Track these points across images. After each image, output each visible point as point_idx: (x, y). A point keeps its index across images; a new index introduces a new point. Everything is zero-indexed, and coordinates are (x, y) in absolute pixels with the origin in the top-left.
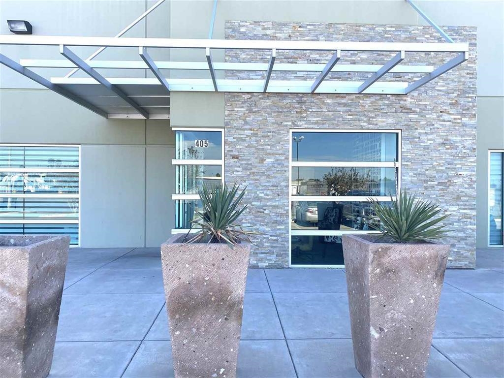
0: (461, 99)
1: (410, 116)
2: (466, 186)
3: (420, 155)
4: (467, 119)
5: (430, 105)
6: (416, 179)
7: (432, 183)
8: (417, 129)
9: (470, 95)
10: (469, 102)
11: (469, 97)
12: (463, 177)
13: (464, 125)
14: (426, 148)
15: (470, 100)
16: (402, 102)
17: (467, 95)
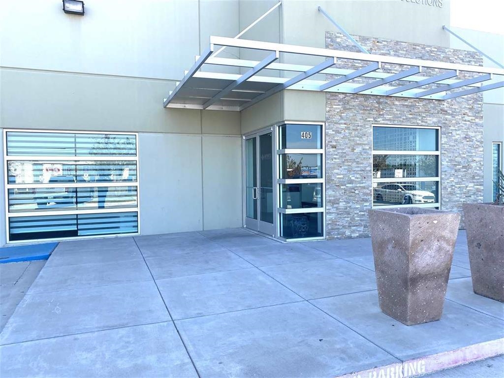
0: (475, 105)
1: (446, 116)
2: (478, 168)
3: (452, 146)
4: (478, 120)
5: (457, 109)
6: (450, 163)
7: (459, 167)
8: (450, 126)
9: (480, 103)
10: (479, 107)
11: (479, 104)
12: (477, 162)
13: (477, 125)
14: (456, 140)
15: (480, 106)
16: (441, 106)
17: (478, 103)
